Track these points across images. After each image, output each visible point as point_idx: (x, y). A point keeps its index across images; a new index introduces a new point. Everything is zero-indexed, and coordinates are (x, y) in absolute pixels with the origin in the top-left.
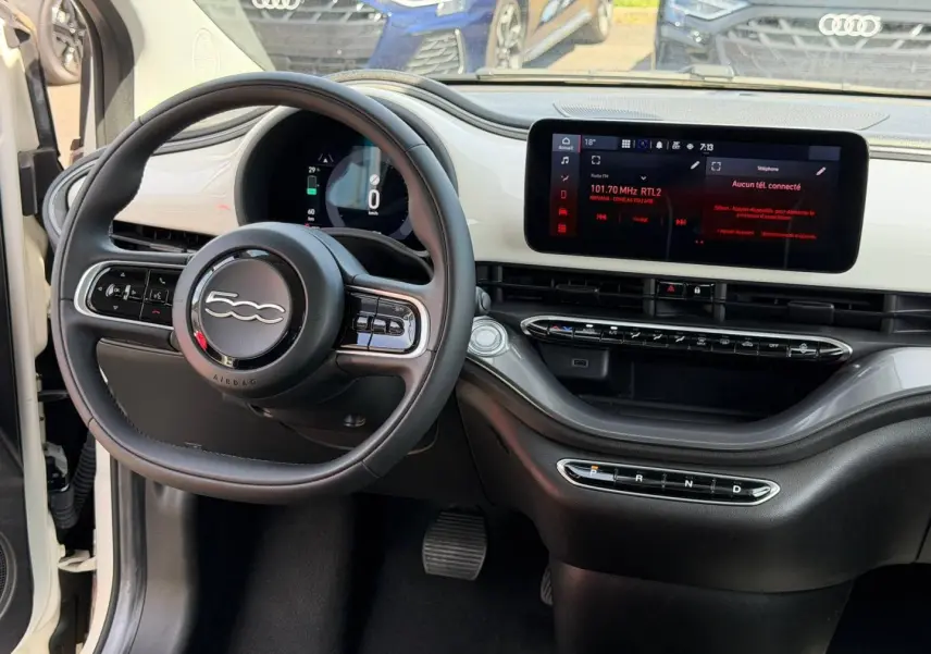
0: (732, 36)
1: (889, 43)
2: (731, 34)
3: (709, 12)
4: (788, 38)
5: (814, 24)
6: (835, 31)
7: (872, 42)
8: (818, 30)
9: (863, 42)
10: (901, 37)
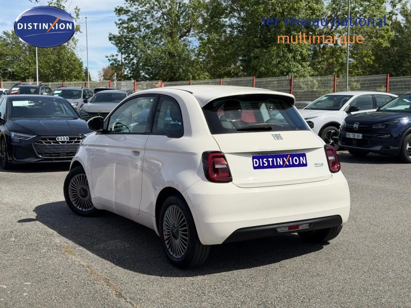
0: (36, 143)
1: (72, 142)
2: (35, 142)
3: (27, 138)
4: (50, 143)
5: (55, 139)
6: (60, 140)
7: (68, 142)
8: (56, 140)
9: (66, 142)
10: (74, 141)
